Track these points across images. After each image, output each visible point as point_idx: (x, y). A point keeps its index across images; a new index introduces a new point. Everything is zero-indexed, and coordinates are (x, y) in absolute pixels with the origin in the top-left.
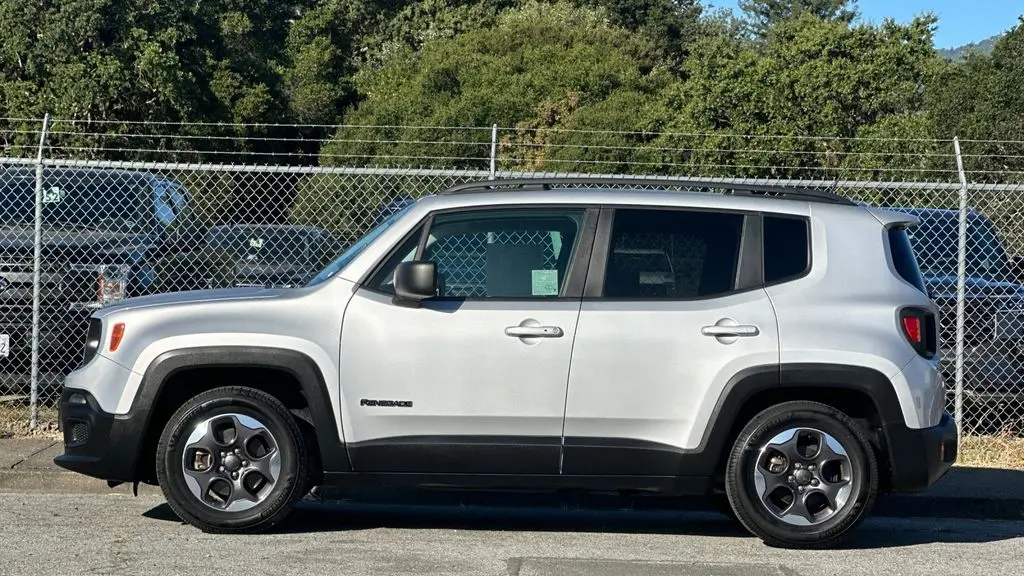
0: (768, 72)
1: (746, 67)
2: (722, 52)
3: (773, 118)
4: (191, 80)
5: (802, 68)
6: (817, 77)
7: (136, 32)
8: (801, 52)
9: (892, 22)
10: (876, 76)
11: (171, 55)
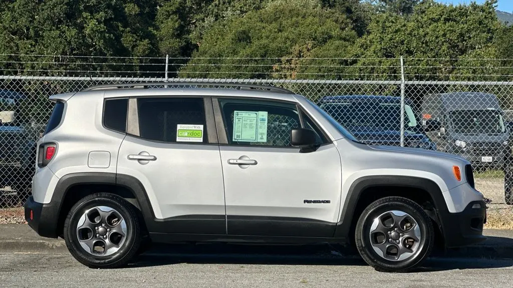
0: (413, 29)
1: (402, 27)
2: (389, 20)
3: (415, 52)
4: (112, 38)
5: (430, 27)
6: (439, 32)
7: (85, 14)
8: (429, 19)
9: (475, 3)
10: (469, 31)
11: (102, 25)
